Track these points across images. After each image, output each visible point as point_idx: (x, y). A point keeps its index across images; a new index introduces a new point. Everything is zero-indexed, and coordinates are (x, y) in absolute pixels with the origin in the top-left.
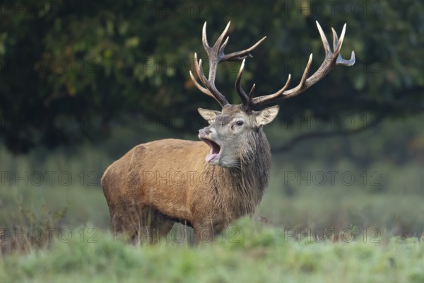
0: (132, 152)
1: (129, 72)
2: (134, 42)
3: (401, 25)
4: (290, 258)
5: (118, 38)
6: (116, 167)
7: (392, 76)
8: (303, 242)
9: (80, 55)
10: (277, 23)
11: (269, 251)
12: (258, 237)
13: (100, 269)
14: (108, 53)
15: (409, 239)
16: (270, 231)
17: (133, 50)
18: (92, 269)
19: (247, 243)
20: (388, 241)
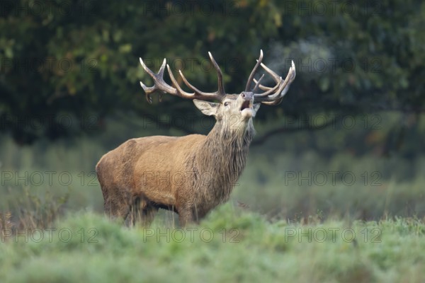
0: (125, 145)
1: (122, 74)
2: (127, 48)
3: (361, 35)
4: (266, 240)
5: (113, 45)
6: (109, 157)
7: (352, 79)
8: (276, 225)
9: (79, 60)
10: (253, 32)
11: (247, 233)
12: (238, 221)
13: (99, 248)
14: (104, 58)
15: (369, 223)
16: (248, 216)
17: (126, 56)
18: (91, 248)
19: (228, 226)
20: (351, 224)
